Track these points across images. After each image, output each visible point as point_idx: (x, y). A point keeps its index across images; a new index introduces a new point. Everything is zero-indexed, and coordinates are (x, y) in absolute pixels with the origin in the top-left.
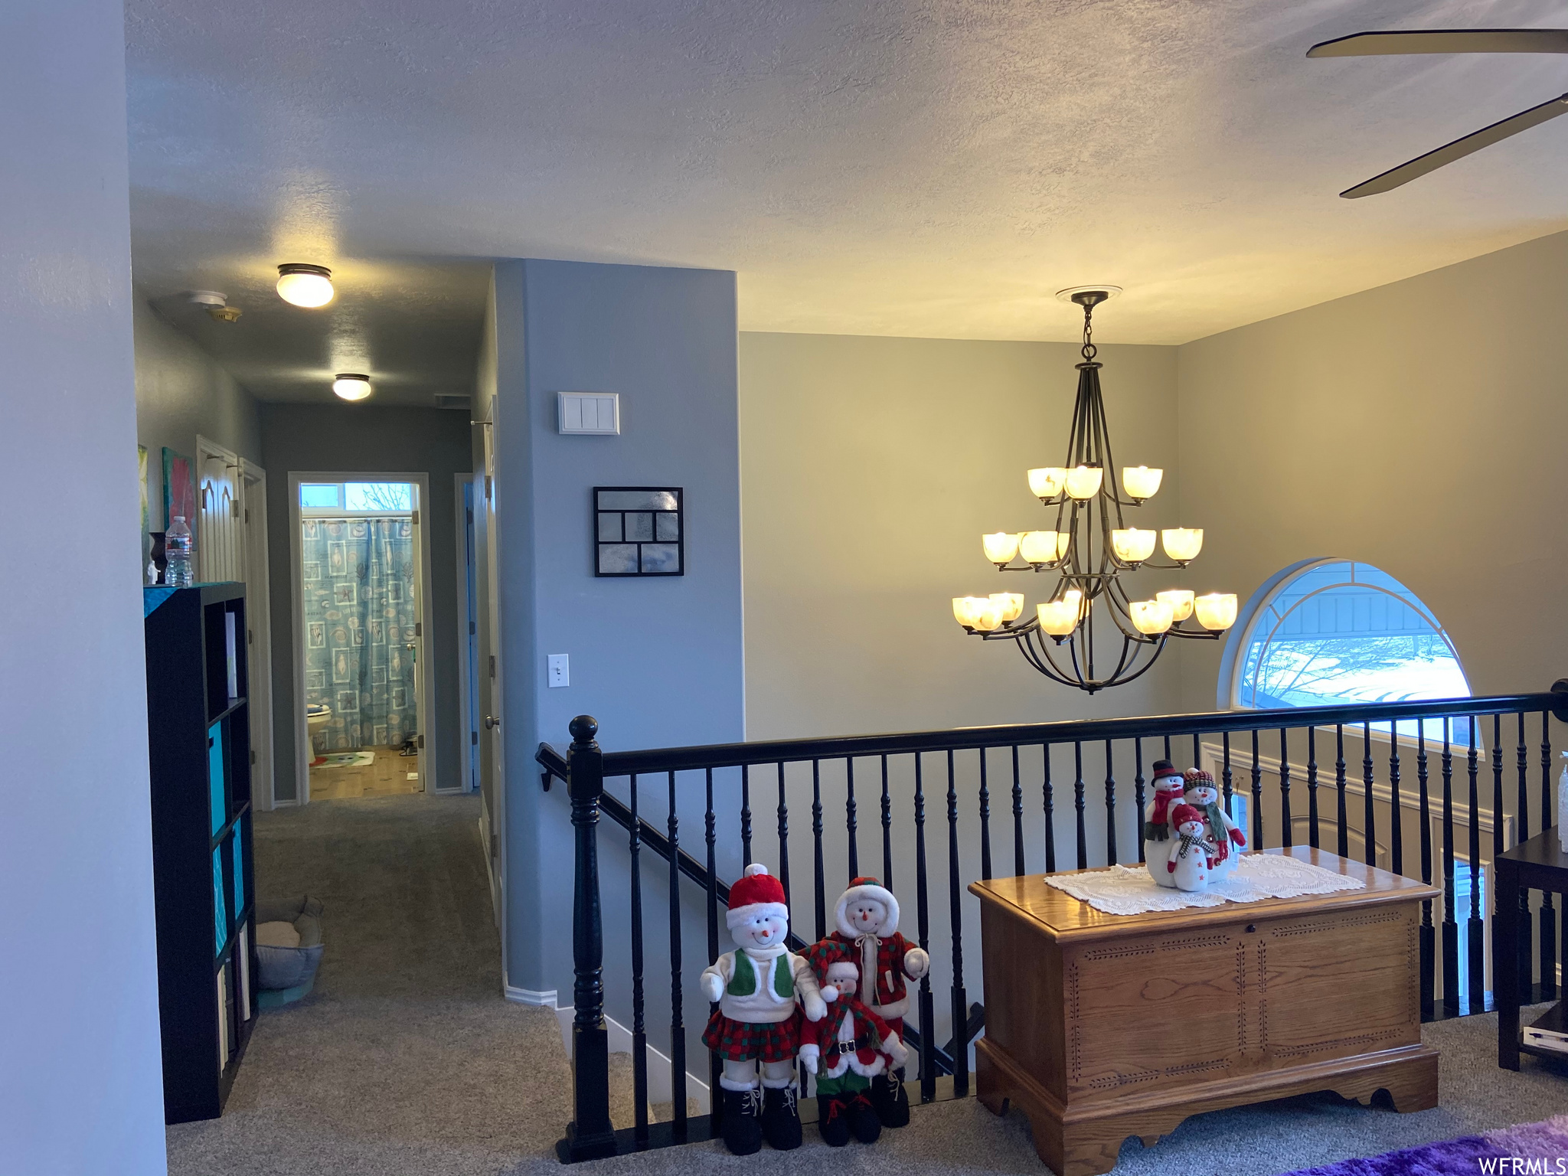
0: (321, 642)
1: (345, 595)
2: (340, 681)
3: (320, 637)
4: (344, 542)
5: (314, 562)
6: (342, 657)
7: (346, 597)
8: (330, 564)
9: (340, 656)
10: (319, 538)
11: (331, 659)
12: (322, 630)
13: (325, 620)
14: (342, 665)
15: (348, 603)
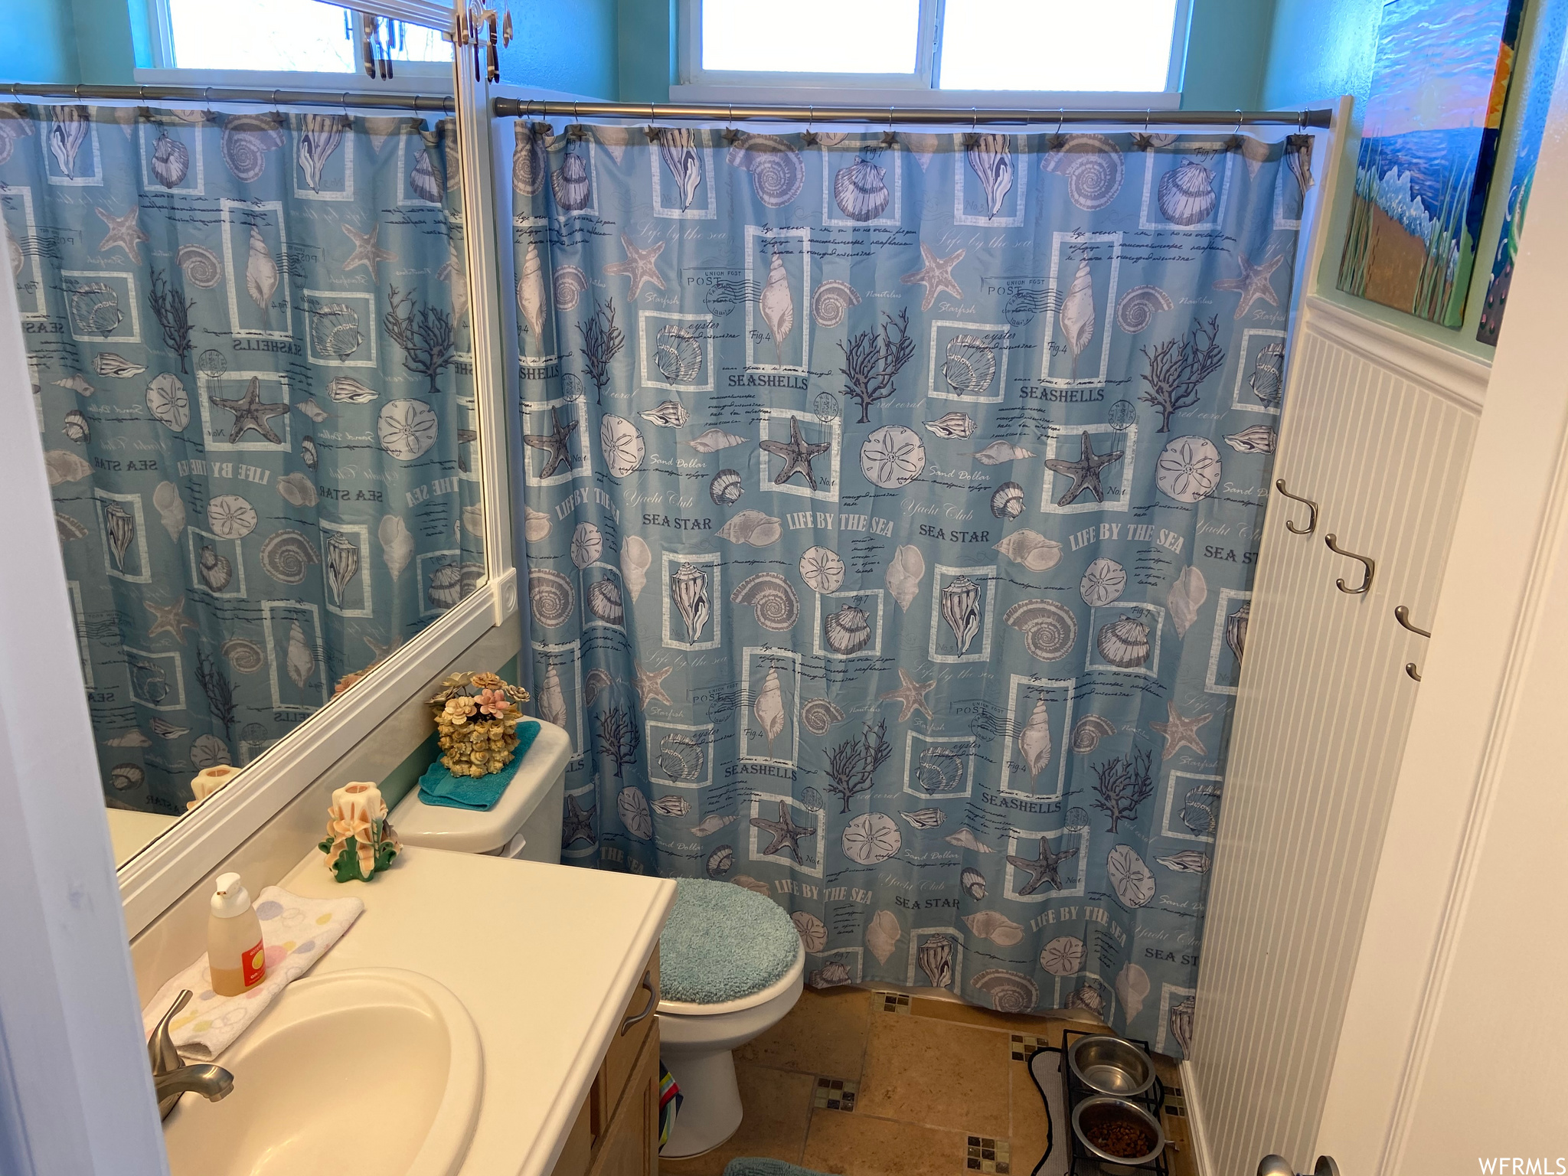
0: (708, 626)
1: (797, 456)
2: (760, 760)
3: (703, 611)
4: (805, 233)
5: (690, 317)
6: (772, 681)
7: (801, 468)
8: (749, 326)
9: (764, 679)
10: (711, 213)
11: (734, 683)
12: (709, 586)
13: (722, 546)
14: (771, 707)
15: (806, 492)
